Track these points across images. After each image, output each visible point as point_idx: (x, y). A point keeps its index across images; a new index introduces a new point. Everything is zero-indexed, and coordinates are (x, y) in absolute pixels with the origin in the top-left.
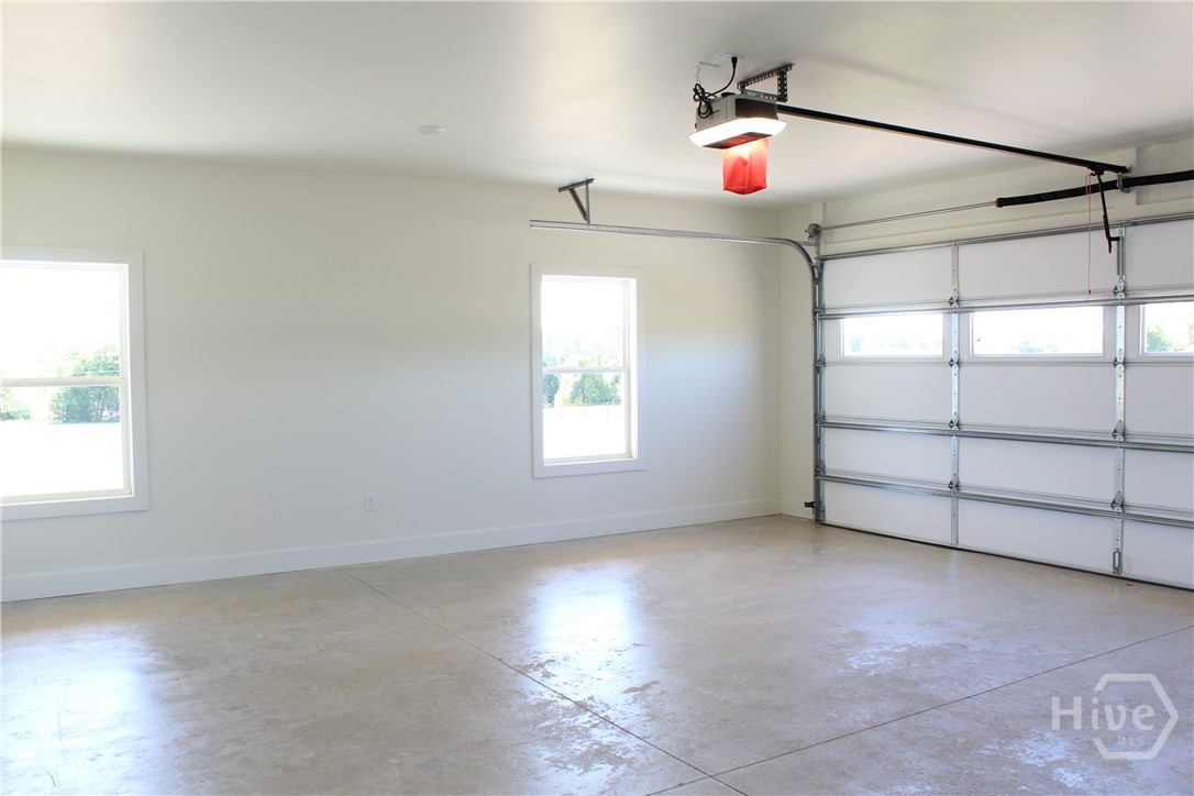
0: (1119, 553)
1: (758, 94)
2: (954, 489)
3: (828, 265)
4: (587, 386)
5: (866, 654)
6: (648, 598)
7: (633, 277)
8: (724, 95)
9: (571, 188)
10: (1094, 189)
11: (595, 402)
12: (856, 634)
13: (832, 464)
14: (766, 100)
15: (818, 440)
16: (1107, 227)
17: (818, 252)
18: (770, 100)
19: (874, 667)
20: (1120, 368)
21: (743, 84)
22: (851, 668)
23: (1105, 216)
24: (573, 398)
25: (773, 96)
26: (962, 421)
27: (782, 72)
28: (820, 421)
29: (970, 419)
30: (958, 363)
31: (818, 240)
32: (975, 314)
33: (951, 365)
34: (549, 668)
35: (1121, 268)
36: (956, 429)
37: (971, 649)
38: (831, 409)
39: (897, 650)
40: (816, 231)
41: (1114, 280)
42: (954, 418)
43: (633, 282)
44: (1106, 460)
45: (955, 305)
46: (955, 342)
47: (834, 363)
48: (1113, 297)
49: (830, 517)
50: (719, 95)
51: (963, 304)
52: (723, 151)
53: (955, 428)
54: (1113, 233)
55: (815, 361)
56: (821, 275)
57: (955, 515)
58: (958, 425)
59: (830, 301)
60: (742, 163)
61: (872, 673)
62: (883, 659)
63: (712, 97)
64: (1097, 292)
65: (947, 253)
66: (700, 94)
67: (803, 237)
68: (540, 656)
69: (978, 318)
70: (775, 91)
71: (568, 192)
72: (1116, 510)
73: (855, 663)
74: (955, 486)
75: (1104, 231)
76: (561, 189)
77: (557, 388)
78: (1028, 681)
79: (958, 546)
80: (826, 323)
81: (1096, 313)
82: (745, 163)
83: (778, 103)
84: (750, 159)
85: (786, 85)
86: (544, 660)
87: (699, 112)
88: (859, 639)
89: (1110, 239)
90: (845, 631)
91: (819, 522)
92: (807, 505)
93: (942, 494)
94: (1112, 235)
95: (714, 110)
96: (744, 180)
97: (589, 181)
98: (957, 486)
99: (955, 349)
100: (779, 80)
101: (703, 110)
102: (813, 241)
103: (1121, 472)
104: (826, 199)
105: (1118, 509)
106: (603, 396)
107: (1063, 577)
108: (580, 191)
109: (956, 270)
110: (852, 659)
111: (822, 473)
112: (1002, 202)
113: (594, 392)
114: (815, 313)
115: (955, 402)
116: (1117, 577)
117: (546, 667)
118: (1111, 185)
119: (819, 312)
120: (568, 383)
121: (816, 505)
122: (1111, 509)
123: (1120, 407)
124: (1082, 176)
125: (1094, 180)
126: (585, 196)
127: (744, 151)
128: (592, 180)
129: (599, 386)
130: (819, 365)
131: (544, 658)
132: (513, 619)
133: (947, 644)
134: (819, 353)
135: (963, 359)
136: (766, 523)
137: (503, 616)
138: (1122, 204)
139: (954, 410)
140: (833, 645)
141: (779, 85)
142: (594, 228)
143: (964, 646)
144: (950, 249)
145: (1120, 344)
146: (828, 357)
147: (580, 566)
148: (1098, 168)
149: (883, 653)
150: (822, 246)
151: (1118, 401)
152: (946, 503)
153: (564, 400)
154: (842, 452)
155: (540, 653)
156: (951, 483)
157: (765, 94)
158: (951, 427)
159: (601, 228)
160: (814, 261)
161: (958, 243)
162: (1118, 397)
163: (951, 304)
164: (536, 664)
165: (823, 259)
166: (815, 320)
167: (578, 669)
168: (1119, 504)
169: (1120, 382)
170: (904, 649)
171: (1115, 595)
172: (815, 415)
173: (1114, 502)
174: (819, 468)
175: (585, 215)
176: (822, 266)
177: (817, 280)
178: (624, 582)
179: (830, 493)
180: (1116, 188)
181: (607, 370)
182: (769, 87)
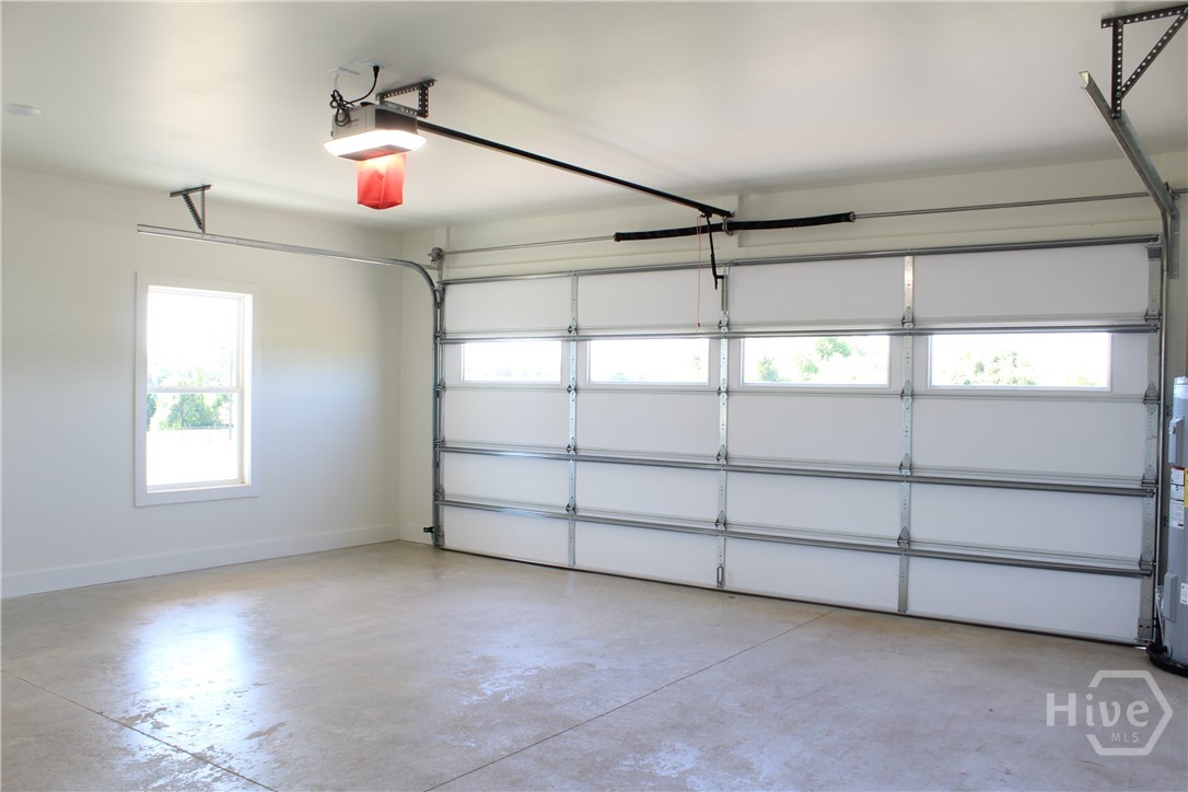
0: (722, 568)
1: (399, 106)
2: (571, 512)
3: (451, 290)
4: (186, 408)
5: (497, 679)
6: (266, 632)
7: (248, 293)
8: (364, 104)
9: (185, 194)
10: (704, 230)
11: (195, 426)
12: (485, 659)
13: (451, 488)
14: (406, 113)
15: (437, 465)
16: (714, 267)
17: (440, 276)
18: (411, 114)
19: (508, 691)
20: (724, 396)
21: (382, 96)
22: (484, 694)
23: (713, 256)
24: (172, 421)
25: (414, 110)
26: (579, 445)
27: (423, 87)
28: (439, 445)
29: (587, 444)
30: (575, 389)
31: (440, 264)
32: (593, 342)
33: (569, 391)
34: (159, 718)
35: (725, 304)
36: (573, 454)
37: (598, 668)
38: (451, 434)
39: (528, 673)
40: (439, 255)
41: (718, 315)
42: (571, 443)
43: (249, 298)
44: (709, 482)
45: (574, 333)
46: (573, 369)
47: (455, 388)
48: (718, 330)
49: (449, 542)
50: (357, 104)
51: (581, 333)
52: (359, 163)
53: (572, 452)
54: (720, 272)
55: (435, 385)
56: (442, 299)
57: (572, 538)
58: (575, 449)
59: (451, 324)
60: (377, 177)
61: (506, 698)
62: (515, 683)
63: (349, 105)
64: (707, 326)
65: (567, 282)
66: (338, 100)
67: (426, 261)
68: (148, 705)
69: (595, 347)
70: (416, 106)
71: (181, 198)
72: (719, 528)
73: (488, 689)
74: (572, 509)
75: (711, 270)
76: (174, 194)
77: (154, 410)
78: (654, 695)
79: (575, 567)
80: (447, 347)
81: (703, 344)
82: (380, 177)
83: (419, 118)
84: (387, 173)
85: (427, 100)
86: (154, 709)
87: (336, 120)
88: (488, 664)
89: (716, 277)
90: (475, 657)
91: (438, 546)
92: (429, 530)
93: (559, 517)
94: (718, 274)
95: (352, 119)
96: (379, 194)
97: (204, 188)
98: (574, 509)
99: (573, 375)
100: (420, 94)
101: (340, 118)
102: (435, 265)
103: (724, 492)
104: (450, 224)
105: (721, 527)
106: (204, 420)
107: (674, 592)
108: (195, 197)
109: (575, 300)
110: (484, 685)
111: (441, 498)
112: (620, 237)
113: (195, 416)
114: (436, 337)
115: (572, 427)
116: (720, 590)
117: (157, 717)
118: (717, 228)
119: (440, 336)
120: (166, 405)
121: (435, 530)
122: (714, 528)
123: (723, 433)
124: (693, 217)
125: (704, 222)
126: (200, 202)
127: (381, 165)
128: (209, 186)
129: (199, 409)
130: (439, 390)
131: (153, 707)
132: (112, 664)
133: (576, 664)
134: (439, 377)
135: (581, 385)
136: (384, 549)
137: (102, 662)
138: (726, 245)
139: (572, 435)
140: (464, 672)
141: (420, 100)
142: (209, 237)
143: (591, 665)
144: (570, 278)
145: (723, 375)
146: (448, 382)
147: (189, 601)
148: (707, 211)
149: (514, 677)
150: (445, 270)
151: (722, 428)
152: (564, 526)
153: (161, 424)
154: (461, 477)
155: (148, 701)
156: (568, 506)
157: (406, 108)
158: (569, 451)
159: (217, 238)
160: (436, 285)
161: (577, 274)
162: (721, 423)
163: (570, 332)
164: (143, 714)
165: (445, 284)
166: (436, 344)
167: (193, 716)
168: (722, 522)
169: (723, 409)
170: (535, 671)
171: (718, 608)
172: (435, 439)
173: (717, 521)
174: (438, 493)
175: (200, 223)
176: (444, 290)
177: (439, 304)
178: (239, 616)
179: (450, 518)
180: (721, 230)
181: (211, 390)
182: (410, 100)
